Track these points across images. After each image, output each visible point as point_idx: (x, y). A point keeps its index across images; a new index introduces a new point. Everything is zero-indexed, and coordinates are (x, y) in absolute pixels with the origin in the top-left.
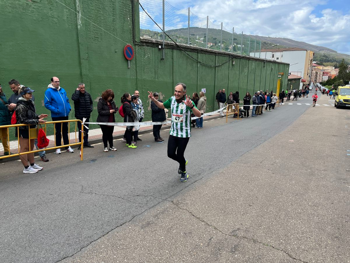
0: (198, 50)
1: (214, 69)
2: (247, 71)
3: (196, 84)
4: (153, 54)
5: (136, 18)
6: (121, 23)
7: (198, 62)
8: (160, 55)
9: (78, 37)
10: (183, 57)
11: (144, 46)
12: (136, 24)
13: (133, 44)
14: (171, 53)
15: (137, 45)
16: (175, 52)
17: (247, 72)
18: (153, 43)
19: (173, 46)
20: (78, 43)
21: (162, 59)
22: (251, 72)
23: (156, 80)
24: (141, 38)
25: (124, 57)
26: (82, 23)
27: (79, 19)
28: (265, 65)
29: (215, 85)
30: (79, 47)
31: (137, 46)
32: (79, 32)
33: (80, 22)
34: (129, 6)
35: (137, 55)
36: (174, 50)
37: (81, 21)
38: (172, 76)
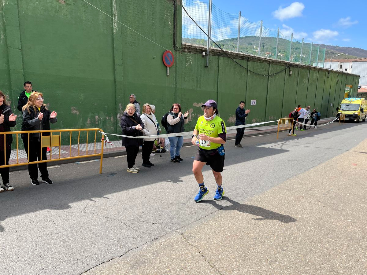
0: (248, 57)
1: (266, 80)
2: (307, 82)
3: (245, 94)
4: (195, 61)
5: (178, 22)
6: (161, 28)
7: (247, 71)
8: (203, 62)
9: (113, 42)
10: (230, 65)
11: (185, 52)
12: (178, 29)
13: (174, 50)
14: (217, 60)
15: (178, 51)
16: (221, 58)
18: (196, 49)
19: (219, 53)
21: (206, 66)
22: (311, 84)
23: (198, 89)
24: (183, 43)
25: (163, 63)
26: (118, 27)
27: (115, 23)
28: (330, 76)
29: (268, 97)
30: (113, 52)
32: (114, 36)
33: (116, 27)
34: (170, 9)
35: (177, 62)
37: (117, 25)
38: (216, 86)
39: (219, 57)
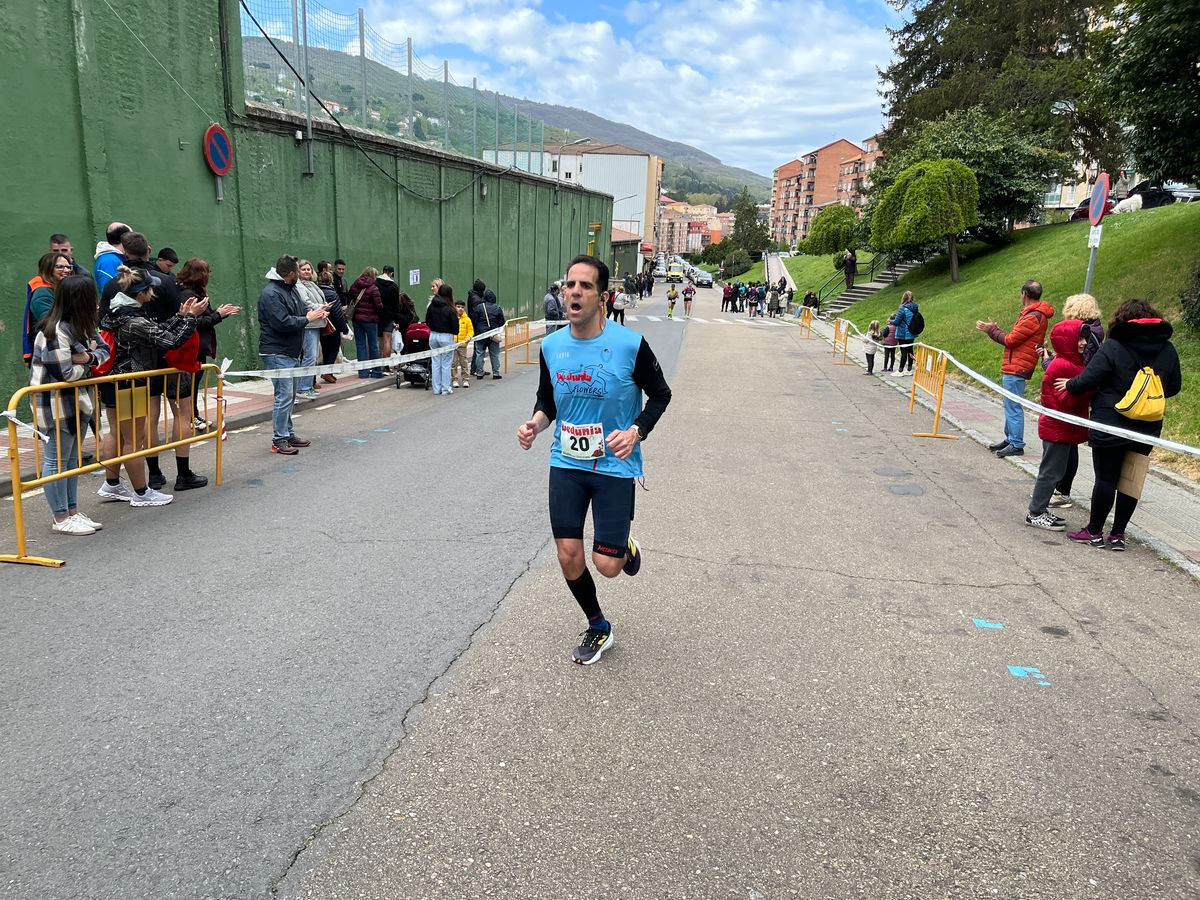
0: (396, 147)
1: (437, 210)
2: (516, 216)
3: (396, 254)
4: (280, 158)
5: (232, 38)
6: (193, 53)
7: (397, 187)
8: (298, 161)
9: (78, 98)
10: (359, 170)
11: (256, 130)
12: (233, 58)
13: (227, 125)
14: (328, 154)
15: (239, 126)
16: (339, 150)
17: (516, 220)
18: (280, 122)
19: (333, 133)
20: (79, 118)
21: (308, 174)
22: (524, 220)
23: (294, 241)
24: (247, 103)
25: (204, 164)
26: (88, 53)
27: (81, 39)
28: (558, 200)
29: (444, 259)
30: (80, 128)
31: (237, 130)
32: (80, 80)
33: (84, 49)
35: (239, 160)
36: (336, 146)
37: (87, 46)
38: (333, 229)
39: (333, 145)
